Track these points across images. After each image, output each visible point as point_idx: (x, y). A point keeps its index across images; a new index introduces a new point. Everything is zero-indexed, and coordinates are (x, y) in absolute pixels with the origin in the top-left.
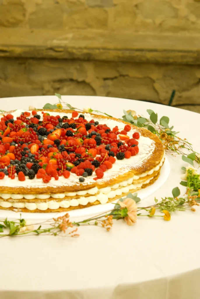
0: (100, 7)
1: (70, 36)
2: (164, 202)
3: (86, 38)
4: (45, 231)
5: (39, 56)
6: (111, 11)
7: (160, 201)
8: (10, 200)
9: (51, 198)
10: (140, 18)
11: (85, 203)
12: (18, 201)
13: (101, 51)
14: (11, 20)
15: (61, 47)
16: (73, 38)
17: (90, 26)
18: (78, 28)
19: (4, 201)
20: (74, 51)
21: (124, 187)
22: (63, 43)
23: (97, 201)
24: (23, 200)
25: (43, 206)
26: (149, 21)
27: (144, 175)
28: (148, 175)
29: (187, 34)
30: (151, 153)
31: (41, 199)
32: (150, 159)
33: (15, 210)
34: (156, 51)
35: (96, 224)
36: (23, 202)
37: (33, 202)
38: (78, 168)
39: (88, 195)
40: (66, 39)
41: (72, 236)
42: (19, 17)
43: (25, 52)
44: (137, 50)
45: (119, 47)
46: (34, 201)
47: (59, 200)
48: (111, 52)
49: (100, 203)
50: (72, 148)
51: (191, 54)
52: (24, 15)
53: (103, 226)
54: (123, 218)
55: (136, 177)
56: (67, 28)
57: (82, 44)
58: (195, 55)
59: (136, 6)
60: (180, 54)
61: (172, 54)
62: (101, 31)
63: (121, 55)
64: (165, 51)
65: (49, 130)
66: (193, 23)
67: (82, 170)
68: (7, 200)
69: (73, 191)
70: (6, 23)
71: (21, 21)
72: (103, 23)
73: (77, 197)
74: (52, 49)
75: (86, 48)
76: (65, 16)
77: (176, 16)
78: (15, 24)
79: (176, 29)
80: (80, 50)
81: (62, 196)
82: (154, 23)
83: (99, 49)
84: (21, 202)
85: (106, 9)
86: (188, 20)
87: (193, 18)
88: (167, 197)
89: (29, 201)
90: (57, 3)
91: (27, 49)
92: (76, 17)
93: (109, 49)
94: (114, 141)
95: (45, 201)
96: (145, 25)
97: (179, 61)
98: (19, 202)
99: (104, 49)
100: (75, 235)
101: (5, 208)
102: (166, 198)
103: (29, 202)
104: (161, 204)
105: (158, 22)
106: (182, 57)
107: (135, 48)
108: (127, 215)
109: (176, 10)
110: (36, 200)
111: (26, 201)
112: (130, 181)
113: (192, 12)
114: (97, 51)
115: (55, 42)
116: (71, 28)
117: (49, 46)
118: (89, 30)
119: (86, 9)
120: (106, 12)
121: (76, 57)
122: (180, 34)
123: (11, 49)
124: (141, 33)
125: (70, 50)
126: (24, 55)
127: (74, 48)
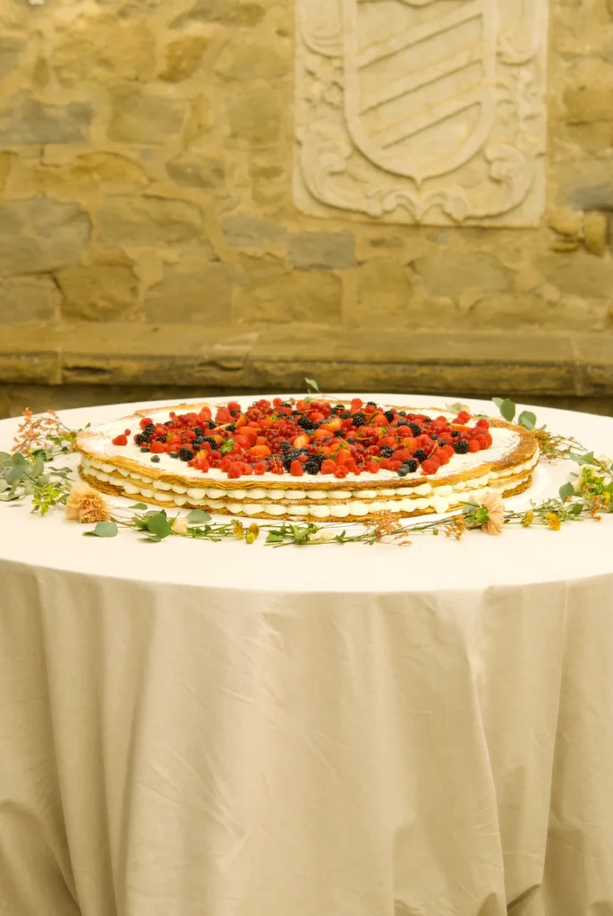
0: (320, 267)
1: (253, 336)
2: (546, 506)
3: (291, 340)
4: (351, 540)
5: (183, 383)
6: (350, 279)
7: (538, 506)
8: (284, 502)
9: (353, 498)
10: (421, 294)
11: (410, 509)
12: (297, 502)
13: (335, 366)
14: (102, 304)
15: (237, 359)
16: (260, 342)
17: (296, 316)
18: (268, 321)
19: (273, 503)
20: (269, 367)
21: (474, 489)
22: (240, 350)
23: (430, 507)
24: (306, 502)
25: (342, 511)
26: (445, 300)
27: (507, 472)
28: (512, 475)
29: (537, 332)
30: (515, 445)
31: (337, 499)
32: (515, 452)
33: (291, 518)
34: (467, 364)
35: (436, 533)
36: (307, 504)
37: (323, 504)
38: (391, 460)
39: (414, 497)
40: (245, 342)
41: (400, 545)
42: (122, 295)
43: (147, 373)
44: (422, 363)
45: (378, 356)
46: (324, 502)
47: (368, 501)
48: (358, 367)
49: (435, 512)
50: (371, 438)
51: (553, 370)
52: (134, 290)
53: (448, 535)
54: (479, 527)
55: (494, 475)
56: (240, 321)
57: (289, 351)
58: (563, 372)
59: (411, 264)
60: (526, 370)
61: (506, 372)
62: (325, 327)
63: (384, 376)
64: (489, 363)
65: (318, 421)
66: (552, 304)
67: (399, 462)
68: (278, 502)
69: (391, 487)
70: (87, 311)
71: (126, 306)
72: (330, 308)
73: (398, 498)
74: (213, 363)
75: (296, 360)
76: (236, 293)
77: (510, 289)
78: (110, 313)
79: (509, 320)
80: (282, 365)
81: (372, 494)
82: (457, 306)
83: (328, 362)
84: (302, 504)
85: (336, 272)
86: (539, 296)
87: (551, 293)
88: (551, 498)
89: (316, 502)
90: (218, 260)
91: (154, 365)
92: (262, 293)
93: (355, 362)
94: (444, 430)
95: (344, 502)
96: (433, 312)
97: (525, 387)
98: (299, 504)
99: (340, 362)
100: (404, 543)
101: (274, 516)
102: (550, 501)
103: (317, 504)
104: (541, 510)
105: (465, 302)
106: (531, 377)
107: (417, 357)
108: (488, 518)
109: (508, 273)
110: (327, 501)
111: (311, 502)
112: (484, 480)
113: (550, 279)
114: (325, 367)
115: (220, 349)
116: (251, 321)
117: (207, 358)
118: (295, 324)
119: (287, 274)
120: (338, 280)
121: (273, 382)
122: (522, 331)
123: (113, 364)
124: (423, 330)
125: (257, 365)
126: (144, 381)
127: (267, 360)
